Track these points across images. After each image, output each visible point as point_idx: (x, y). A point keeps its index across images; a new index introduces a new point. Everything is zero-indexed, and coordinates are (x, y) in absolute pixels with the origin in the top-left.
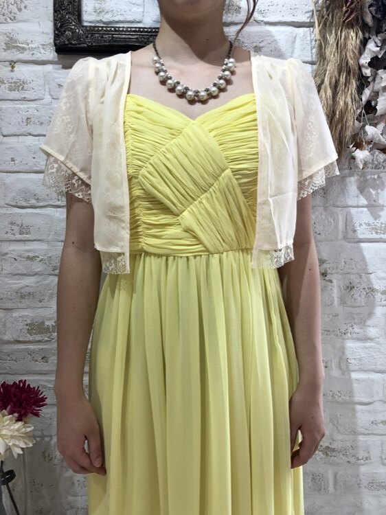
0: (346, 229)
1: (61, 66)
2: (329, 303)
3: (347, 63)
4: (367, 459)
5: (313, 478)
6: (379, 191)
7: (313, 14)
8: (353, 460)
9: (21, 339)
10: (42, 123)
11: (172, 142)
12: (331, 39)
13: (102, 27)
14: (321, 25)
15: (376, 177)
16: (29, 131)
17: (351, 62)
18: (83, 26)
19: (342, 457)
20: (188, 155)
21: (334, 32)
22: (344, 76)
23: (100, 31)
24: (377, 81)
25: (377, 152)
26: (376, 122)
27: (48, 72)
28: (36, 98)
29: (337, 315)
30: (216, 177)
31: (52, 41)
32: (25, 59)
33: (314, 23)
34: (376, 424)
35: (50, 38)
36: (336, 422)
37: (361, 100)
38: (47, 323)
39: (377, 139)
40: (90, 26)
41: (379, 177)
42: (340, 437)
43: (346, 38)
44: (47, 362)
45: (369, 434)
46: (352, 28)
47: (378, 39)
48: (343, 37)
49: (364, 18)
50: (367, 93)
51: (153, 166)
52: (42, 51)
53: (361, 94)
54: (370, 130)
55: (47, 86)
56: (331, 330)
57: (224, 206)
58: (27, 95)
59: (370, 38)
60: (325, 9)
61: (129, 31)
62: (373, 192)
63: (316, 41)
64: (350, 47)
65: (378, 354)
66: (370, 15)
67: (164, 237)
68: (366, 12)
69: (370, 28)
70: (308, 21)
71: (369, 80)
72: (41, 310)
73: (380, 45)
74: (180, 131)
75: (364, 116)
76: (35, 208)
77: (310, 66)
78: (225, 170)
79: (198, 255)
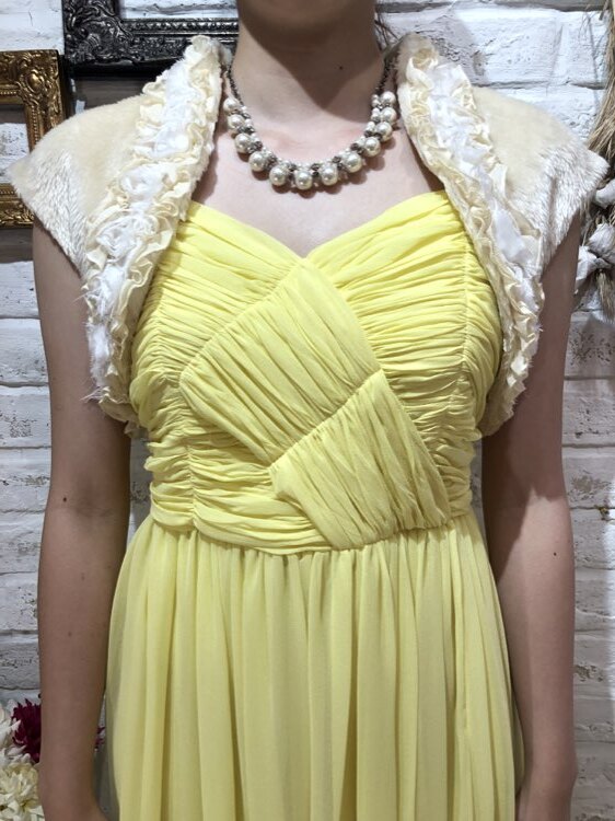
13: (163, 21)
18: (123, 21)
20: (289, 338)
23: (159, 29)
30: (352, 386)
40: (138, 21)
51: (208, 361)
76: (39, 385)
77: (591, 91)
78: (373, 373)
79: (306, 552)
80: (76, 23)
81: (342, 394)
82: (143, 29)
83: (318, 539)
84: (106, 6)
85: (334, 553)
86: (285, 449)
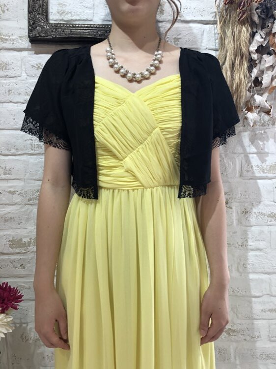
0: (242, 170)
1: (34, 52)
2: (230, 224)
3: (241, 50)
4: (258, 337)
5: (220, 352)
6: (265, 142)
7: (216, 14)
8: (248, 338)
9: (5, 252)
10: (20, 94)
11: (118, 108)
12: (229, 33)
13: (63, 24)
14: (222, 23)
15: (263, 132)
16: (10, 100)
17: (244, 49)
18: (49, 24)
19: (240, 335)
21: (230, 27)
22: (239, 59)
23: (62, 27)
24: (262, 63)
25: (263, 114)
26: (262, 92)
27: (24, 57)
28: (16, 75)
29: (236, 232)
30: (149, 133)
31: (27, 34)
32: (7, 47)
33: (217, 21)
34: (265, 312)
35: (25, 32)
36: (235, 310)
37: (251, 77)
38: (24, 240)
39: (263, 104)
40: (55, 24)
41: (265, 132)
42: (239, 321)
43: (240, 32)
44: (24, 268)
45: (259, 319)
46: (244, 24)
47: (263, 33)
48: (237, 31)
49: (252, 17)
50: (255, 71)
51: (104, 125)
52: (20, 41)
53: (251, 72)
54: (258, 98)
55: (23, 67)
56: (232, 243)
57: (154, 154)
58: (10, 73)
59: (257, 32)
60: (224, 11)
61: (83, 27)
62: (261, 143)
63: (218, 34)
64: (243, 38)
65: (266, 260)
66: (256, 15)
67: (111, 176)
68: (254, 13)
69: (257, 24)
70: (213, 19)
71: (257, 62)
72: (19, 230)
73: (264, 37)
74: (124, 101)
75: (253, 88)
76: (15, 155)
77: (214, 52)
78: (155, 128)
79: (136, 189)
80: (33, 24)
81: (146, 136)
82: (56, 26)
83: (140, 184)
84: (44, 18)
85: (145, 189)
86: (128, 155)
